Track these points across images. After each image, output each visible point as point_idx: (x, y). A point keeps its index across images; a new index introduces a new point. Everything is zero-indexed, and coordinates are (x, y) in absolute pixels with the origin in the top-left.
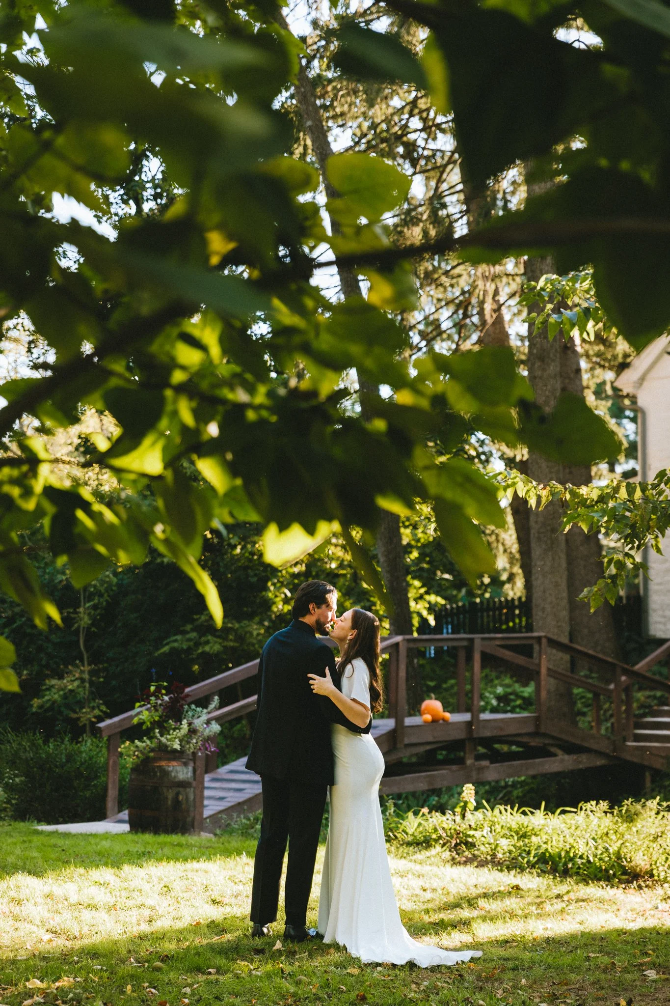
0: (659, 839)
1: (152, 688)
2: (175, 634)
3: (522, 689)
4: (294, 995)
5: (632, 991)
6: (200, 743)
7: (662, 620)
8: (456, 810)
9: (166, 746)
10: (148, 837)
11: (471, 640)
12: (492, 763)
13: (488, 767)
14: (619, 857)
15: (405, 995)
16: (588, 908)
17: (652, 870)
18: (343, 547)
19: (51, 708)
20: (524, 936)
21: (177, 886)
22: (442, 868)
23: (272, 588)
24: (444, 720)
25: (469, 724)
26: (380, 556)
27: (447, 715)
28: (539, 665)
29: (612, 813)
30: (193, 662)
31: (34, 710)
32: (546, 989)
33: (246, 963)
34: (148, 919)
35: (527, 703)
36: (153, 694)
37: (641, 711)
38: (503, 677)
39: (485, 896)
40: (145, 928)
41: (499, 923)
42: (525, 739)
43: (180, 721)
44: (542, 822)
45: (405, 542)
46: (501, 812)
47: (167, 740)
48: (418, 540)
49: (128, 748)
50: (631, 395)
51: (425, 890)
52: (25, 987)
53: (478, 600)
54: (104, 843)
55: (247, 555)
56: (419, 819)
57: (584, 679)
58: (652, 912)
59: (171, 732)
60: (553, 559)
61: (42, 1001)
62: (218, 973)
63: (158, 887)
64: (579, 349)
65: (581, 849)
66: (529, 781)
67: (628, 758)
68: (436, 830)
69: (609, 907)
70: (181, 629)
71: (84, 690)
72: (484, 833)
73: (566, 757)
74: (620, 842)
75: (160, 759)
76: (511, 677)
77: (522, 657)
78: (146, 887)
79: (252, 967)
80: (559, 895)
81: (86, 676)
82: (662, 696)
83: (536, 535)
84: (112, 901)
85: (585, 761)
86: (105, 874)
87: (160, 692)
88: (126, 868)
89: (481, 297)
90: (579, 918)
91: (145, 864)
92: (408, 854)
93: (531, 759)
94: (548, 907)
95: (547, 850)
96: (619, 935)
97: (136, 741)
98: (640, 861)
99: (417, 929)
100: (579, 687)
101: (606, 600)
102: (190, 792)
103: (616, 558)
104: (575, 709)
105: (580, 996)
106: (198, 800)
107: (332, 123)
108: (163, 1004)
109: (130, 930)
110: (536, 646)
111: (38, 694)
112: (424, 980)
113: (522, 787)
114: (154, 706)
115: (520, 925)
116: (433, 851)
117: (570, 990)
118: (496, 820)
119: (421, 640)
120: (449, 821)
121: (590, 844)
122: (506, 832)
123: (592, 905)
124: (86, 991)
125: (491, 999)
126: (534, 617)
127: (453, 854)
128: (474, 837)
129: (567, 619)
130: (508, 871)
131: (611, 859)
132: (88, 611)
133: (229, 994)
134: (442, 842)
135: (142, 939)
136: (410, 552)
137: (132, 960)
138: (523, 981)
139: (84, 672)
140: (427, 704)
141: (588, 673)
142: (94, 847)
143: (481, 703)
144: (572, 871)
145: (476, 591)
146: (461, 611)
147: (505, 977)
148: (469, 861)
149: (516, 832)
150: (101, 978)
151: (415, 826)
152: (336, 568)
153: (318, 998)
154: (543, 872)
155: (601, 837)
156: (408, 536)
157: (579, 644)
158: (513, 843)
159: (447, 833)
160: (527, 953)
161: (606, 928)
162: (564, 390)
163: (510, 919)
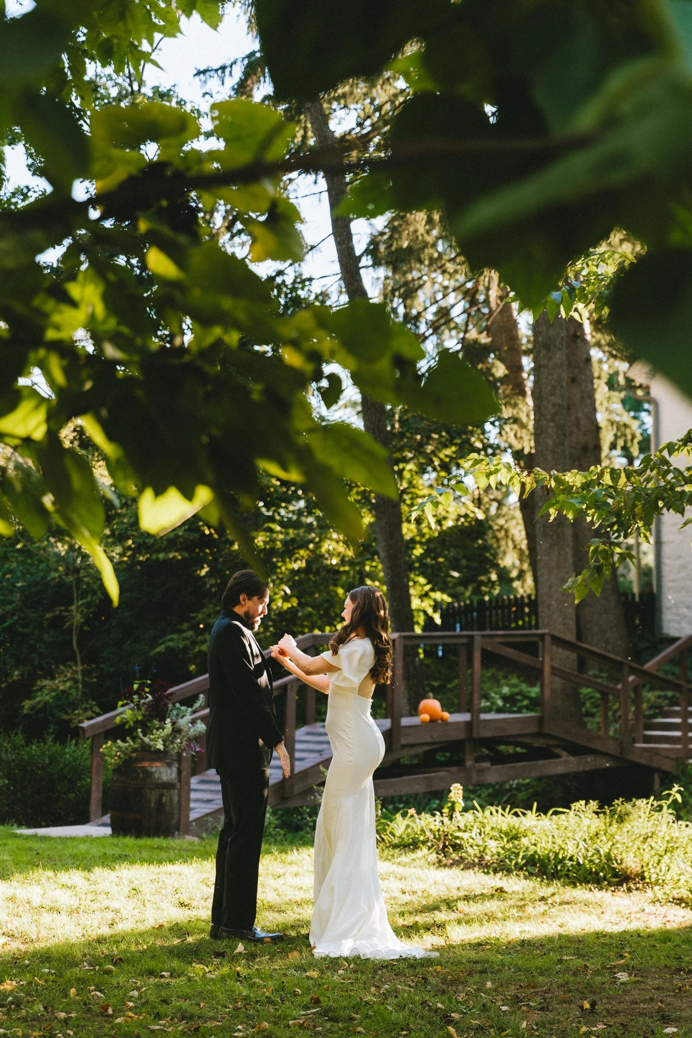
0: (649, 840)
1: (136, 686)
2: (172, 633)
3: (529, 689)
4: (246, 998)
5: (600, 993)
6: (184, 743)
7: (677, 618)
8: (443, 811)
9: (150, 746)
10: (129, 841)
11: (471, 638)
12: (492, 764)
13: (488, 769)
14: (609, 857)
15: (361, 998)
16: (572, 910)
17: (643, 872)
18: (345, 543)
19: (42, 710)
20: (498, 939)
21: (147, 889)
22: (427, 871)
24: (443, 719)
25: (469, 725)
26: (380, 551)
27: (446, 715)
28: (543, 663)
29: (605, 813)
30: (190, 661)
31: (25, 711)
32: (512, 991)
33: (202, 966)
34: (110, 922)
35: (535, 703)
36: (136, 693)
37: (651, 712)
38: (510, 677)
39: (466, 898)
40: (106, 931)
41: (476, 925)
42: (528, 740)
43: (165, 720)
44: (534, 823)
45: (407, 537)
46: (491, 814)
47: (151, 740)
48: (423, 535)
49: (110, 747)
50: (644, 385)
51: (404, 893)
53: (487, 598)
54: (81, 846)
56: (407, 821)
57: (593, 679)
58: (638, 915)
59: (155, 731)
60: (560, 555)
62: (171, 976)
63: (126, 890)
64: (588, 337)
65: (571, 850)
66: (534, 783)
67: (636, 760)
68: (423, 831)
69: (593, 910)
70: (178, 627)
71: (77, 691)
72: (473, 835)
73: (572, 759)
74: (610, 843)
75: (143, 760)
76: (519, 677)
77: (526, 656)
78: (114, 889)
79: (207, 970)
80: (543, 897)
81: (79, 677)
82: (673, 696)
83: (542, 529)
84: (74, 903)
85: (590, 763)
86: (75, 877)
87: (143, 690)
88: (98, 871)
89: (486, 284)
90: (559, 921)
91: (117, 867)
92: (393, 856)
93: (534, 760)
94: (529, 909)
95: (536, 852)
96: (598, 938)
97: (119, 741)
98: (631, 863)
100: (588, 687)
101: (591, 590)
102: (175, 794)
103: (602, 547)
104: (583, 710)
105: (545, 999)
106: (183, 803)
107: (335, 105)
108: (105, 1008)
109: (90, 933)
110: (541, 644)
111: (29, 695)
112: (385, 983)
113: (526, 789)
114: (137, 705)
115: (496, 928)
116: (419, 854)
117: (537, 993)
118: (486, 821)
119: (418, 637)
120: (437, 823)
121: (581, 846)
122: (496, 834)
123: (576, 907)
124: (28, 994)
125: (450, 1002)
126: (540, 614)
127: (440, 857)
128: (462, 839)
129: (574, 616)
130: (495, 873)
131: (601, 861)
132: (80, 609)
133: (179, 997)
134: (429, 844)
135: (100, 942)
136: (414, 548)
137: (85, 964)
138: (489, 984)
139: (76, 672)
140: (424, 703)
141: (597, 672)
142: (70, 850)
143: (484, 703)
144: (560, 874)
145: (484, 589)
146: (468, 609)
147: (471, 980)
148: (456, 863)
149: (507, 834)
150: (46, 981)
151: (403, 828)
152: (337, 564)
153: (270, 1001)
154: (531, 874)
155: (591, 839)
156: (411, 531)
157: (587, 643)
158: (502, 845)
159: (434, 835)
160: (499, 956)
161: (586, 931)
162: (573, 380)
163: (488, 921)
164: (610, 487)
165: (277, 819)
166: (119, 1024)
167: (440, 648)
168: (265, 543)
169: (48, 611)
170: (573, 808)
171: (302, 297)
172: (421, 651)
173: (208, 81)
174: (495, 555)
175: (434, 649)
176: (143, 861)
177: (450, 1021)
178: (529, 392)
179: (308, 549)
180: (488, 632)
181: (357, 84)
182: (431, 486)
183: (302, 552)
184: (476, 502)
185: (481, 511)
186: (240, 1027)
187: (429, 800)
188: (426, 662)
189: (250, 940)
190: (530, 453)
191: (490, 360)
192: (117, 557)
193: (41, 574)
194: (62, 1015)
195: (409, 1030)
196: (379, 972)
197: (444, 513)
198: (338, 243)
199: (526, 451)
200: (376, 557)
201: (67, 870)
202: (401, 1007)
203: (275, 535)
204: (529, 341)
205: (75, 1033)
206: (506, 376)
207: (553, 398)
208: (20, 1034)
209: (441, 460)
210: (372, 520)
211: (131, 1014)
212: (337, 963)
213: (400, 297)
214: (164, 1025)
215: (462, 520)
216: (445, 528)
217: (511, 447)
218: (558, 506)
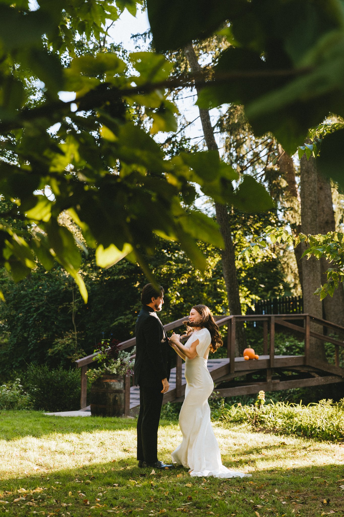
1: (103, 342)
2: (121, 316)
3: (299, 343)
4: (156, 497)
5: (332, 495)
6: (127, 371)
8: (255, 404)
9: (110, 372)
10: (100, 419)
11: (270, 318)
12: (281, 381)
13: (279, 383)
14: (338, 427)
15: (212, 497)
16: (319, 454)
19: (57, 354)
20: (282, 468)
21: (108, 443)
22: (246, 434)
23: (170, 292)
24: (255, 358)
25: (269, 361)
26: (224, 275)
27: (257, 356)
28: (306, 330)
29: (336, 405)
30: (130, 330)
31: (49, 354)
32: (288, 494)
33: (134, 481)
34: (89, 459)
35: (302, 350)
36: (103, 345)
38: (290, 337)
39: (266, 448)
40: (87, 463)
41: (271, 461)
42: (298, 369)
43: (117, 359)
44: (301, 410)
45: (238, 268)
46: (279, 405)
47: (110, 369)
48: (246, 267)
49: (90, 372)
51: (235, 445)
52: (17, 492)
53: (278, 298)
54: (76, 421)
55: (158, 275)
56: (237, 409)
57: (331, 338)
59: (112, 364)
60: (314, 276)
61: (25, 499)
62: (119, 486)
63: (98, 443)
65: (319, 424)
66: (302, 390)
68: (245, 414)
69: (330, 454)
70: (124, 313)
71: (75, 344)
72: (270, 416)
73: (320, 378)
74: (339, 420)
75: (106, 378)
76: (294, 337)
78: (92, 443)
79: (137, 483)
80: (305, 447)
81: (76, 337)
84: (72, 449)
85: (331, 380)
86: (73, 437)
87: (106, 344)
88: (84, 433)
90: (312, 459)
91: (93, 432)
92: (230, 426)
94: (298, 453)
95: (301, 424)
96: (332, 468)
97: (94, 369)
99: (228, 465)
100: (328, 342)
101: (328, 294)
102: (122, 396)
103: (333, 272)
104: (326, 354)
105: (304, 498)
106: (126, 400)
107: (201, 52)
108: (86, 501)
109: (79, 464)
110: (305, 321)
111: (51, 346)
112: (225, 490)
113: (298, 393)
114: (103, 351)
115: (281, 462)
116: (243, 425)
117: (300, 495)
118: (277, 409)
119: (244, 317)
120: (252, 410)
121: (324, 422)
122: (281, 415)
123: (321, 452)
124: (48, 494)
125: (257, 499)
126: (304, 306)
127: (254, 427)
128: (265, 418)
129: (321, 307)
130: (281, 435)
131: (334, 429)
132: (76, 304)
133: (122, 496)
134: (248, 421)
135: (84, 469)
136: (241, 273)
137: (77, 479)
138: (276, 491)
139: (74, 335)
140: (246, 350)
141: (333, 335)
142: (71, 423)
143: (277, 350)
144: (313, 436)
145: (277, 293)
146: (269, 303)
147: (267, 489)
148: (261, 430)
149: (287, 416)
150: (57, 488)
151: (235, 412)
152: (203, 281)
153: (167, 499)
154: (299, 436)
155: (329, 418)
156: (240, 265)
157: (329, 320)
158: (285, 421)
159: (251, 416)
160: (282, 477)
161: (326, 464)
162: (321, 188)
163: (277, 459)
164: (338, 242)
165: (173, 408)
166: (93, 509)
167: (255, 323)
168: (167, 271)
169: (61, 305)
170: (320, 403)
171: (185, 148)
172: (245, 324)
173: (138, 41)
174: (282, 276)
175: (251, 323)
176: (106, 429)
177: (256, 509)
178: (299, 195)
179: (188, 273)
180: (279, 315)
181: (212, 41)
182: (250, 242)
183: (185, 275)
184: (272, 250)
185: (275, 254)
186: (152, 511)
187: (249, 399)
188: (248, 330)
189: (158, 468)
190: (299, 225)
191: (279, 179)
192: (94, 278)
193: (57, 286)
194: (65, 505)
195: (236, 513)
196: (222, 484)
197: (256, 256)
198: (203, 121)
199: (297, 224)
200: (222, 278)
201: (69, 433)
202: (232, 502)
203: (172, 267)
204: (298, 169)
205: (71, 514)
206: (287, 186)
207: (310, 197)
208: (44, 514)
209: (255, 228)
210: (220, 259)
211: (98, 504)
212: (201, 480)
213: (234, 147)
214: (114, 510)
215: (265, 259)
216: (257, 263)
217: (289, 222)
218: (311, 252)
